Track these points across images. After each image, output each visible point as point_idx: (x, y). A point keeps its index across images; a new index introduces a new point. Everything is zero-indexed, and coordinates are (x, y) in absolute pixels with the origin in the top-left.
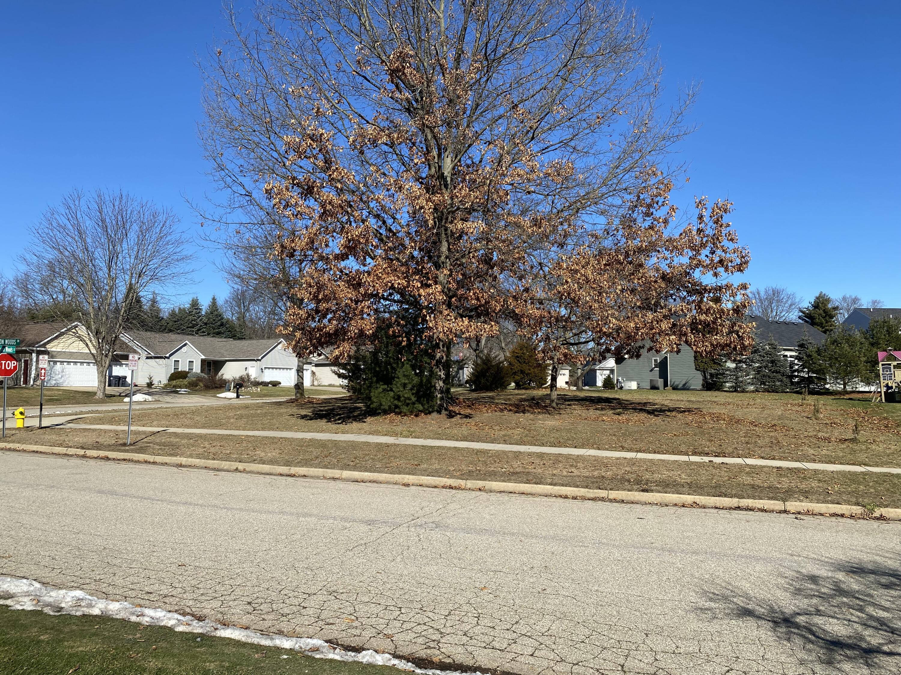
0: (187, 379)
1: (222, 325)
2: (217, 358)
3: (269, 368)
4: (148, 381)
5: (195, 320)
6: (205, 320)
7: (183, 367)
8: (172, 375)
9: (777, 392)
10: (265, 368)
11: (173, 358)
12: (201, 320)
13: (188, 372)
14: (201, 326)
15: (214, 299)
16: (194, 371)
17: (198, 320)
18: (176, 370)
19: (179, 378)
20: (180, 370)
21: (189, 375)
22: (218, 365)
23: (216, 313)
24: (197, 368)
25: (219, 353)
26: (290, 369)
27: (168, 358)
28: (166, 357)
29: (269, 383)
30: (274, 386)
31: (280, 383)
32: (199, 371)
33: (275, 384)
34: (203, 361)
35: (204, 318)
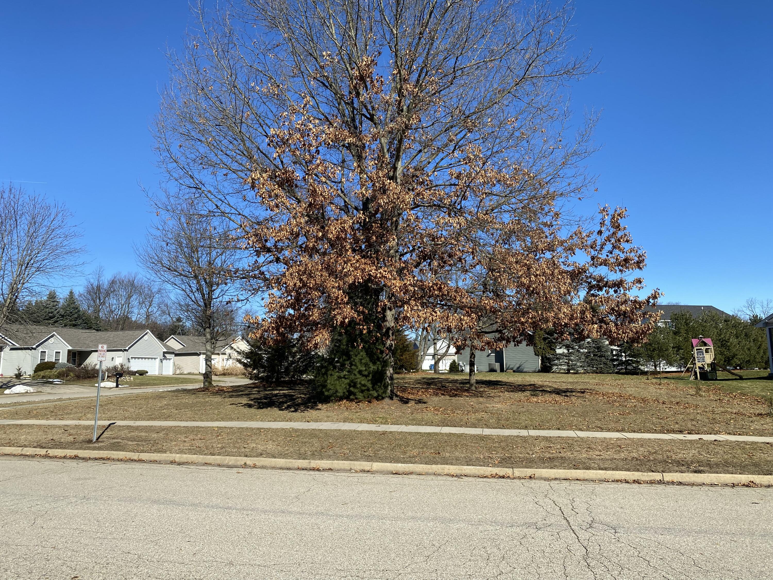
0: (55, 370)
1: (79, 317)
2: (83, 349)
3: (135, 358)
4: (17, 373)
5: (52, 312)
6: (62, 312)
7: (50, 358)
8: (38, 365)
9: (603, 373)
10: (132, 358)
11: (40, 349)
12: (58, 312)
13: (55, 363)
14: (58, 318)
15: (71, 293)
16: (60, 361)
17: (55, 312)
18: (43, 361)
19: (47, 369)
20: (46, 361)
21: (56, 366)
22: (84, 355)
23: (72, 306)
24: (63, 359)
25: (85, 344)
26: (155, 359)
27: (35, 349)
28: (33, 348)
29: (136, 372)
30: (141, 375)
31: (147, 372)
32: (65, 361)
33: (142, 373)
34: (69, 351)
35: (61, 310)
